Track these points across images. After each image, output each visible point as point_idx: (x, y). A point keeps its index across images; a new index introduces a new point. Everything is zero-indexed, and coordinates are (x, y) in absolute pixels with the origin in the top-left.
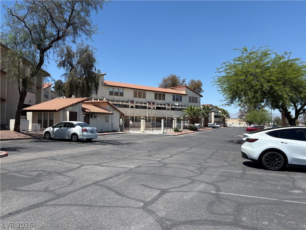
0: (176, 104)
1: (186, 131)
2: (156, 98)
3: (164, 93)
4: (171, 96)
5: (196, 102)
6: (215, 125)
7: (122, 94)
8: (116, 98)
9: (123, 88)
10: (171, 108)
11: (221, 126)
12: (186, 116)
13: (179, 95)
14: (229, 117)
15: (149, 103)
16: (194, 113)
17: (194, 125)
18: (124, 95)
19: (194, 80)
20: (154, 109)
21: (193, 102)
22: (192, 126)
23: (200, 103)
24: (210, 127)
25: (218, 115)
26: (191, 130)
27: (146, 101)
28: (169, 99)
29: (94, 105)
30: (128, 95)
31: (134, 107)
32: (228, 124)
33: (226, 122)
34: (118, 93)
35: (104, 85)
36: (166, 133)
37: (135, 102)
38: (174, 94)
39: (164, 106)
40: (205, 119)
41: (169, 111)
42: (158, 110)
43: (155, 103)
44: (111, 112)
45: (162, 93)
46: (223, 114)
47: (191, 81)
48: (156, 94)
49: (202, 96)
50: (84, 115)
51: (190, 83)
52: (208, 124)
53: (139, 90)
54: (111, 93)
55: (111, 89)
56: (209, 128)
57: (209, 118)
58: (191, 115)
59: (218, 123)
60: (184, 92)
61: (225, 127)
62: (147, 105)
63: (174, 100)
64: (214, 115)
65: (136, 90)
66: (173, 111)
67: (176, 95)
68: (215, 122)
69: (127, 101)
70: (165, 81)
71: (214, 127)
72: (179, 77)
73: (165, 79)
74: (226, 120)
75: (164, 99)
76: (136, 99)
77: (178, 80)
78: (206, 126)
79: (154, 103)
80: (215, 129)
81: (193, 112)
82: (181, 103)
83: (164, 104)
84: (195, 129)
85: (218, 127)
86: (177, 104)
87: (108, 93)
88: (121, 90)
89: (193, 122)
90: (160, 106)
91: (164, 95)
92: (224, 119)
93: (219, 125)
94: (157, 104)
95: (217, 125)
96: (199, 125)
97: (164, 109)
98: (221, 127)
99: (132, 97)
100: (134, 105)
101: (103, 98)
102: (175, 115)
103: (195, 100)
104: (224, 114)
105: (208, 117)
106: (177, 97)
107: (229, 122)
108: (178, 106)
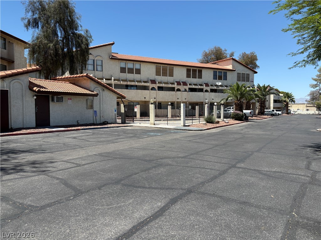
0: (217, 84)
1: (227, 121)
2: (188, 76)
3: (201, 69)
4: (211, 73)
5: (248, 80)
6: (275, 112)
7: (138, 71)
8: (130, 76)
9: (139, 63)
10: (211, 89)
11: (282, 113)
12: (229, 98)
13: (223, 71)
14: (294, 102)
15: (179, 83)
16: (242, 95)
17: (243, 112)
18: (142, 72)
19: (247, 53)
20: (185, 90)
21: (243, 80)
22: (238, 114)
23: (253, 82)
24: (267, 115)
25: (279, 99)
26: (236, 120)
27: (174, 81)
28: (207, 76)
29: (70, 83)
30: (148, 72)
31: (157, 88)
32: (292, 110)
33: (289, 108)
34: (133, 69)
35: (112, 58)
36: (188, 126)
37: (157, 82)
38: (216, 70)
39: (200, 87)
40: (261, 104)
41: (207, 93)
42: (191, 93)
43: (187, 83)
44: (95, 93)
45: (197, 69)
46: (285, 97)
47: (241, 55)
48: (188, 71)
49: (256, 73)
50: (35, 98)
51: (240, 57)
52: (264, 111)
53: (163, 65)
54: (123, 70)
55: (123, 65)
56: (266, 117)
57: (267, 103)
58: (237, 97)
59: (278, 109)
60: (230, 67)
61: (288, 114)
62: (175, 86)
63: (215, 78)
64: (274, 100)
65: (160, 65)
66: (213, 94)
67: (218, 71)
68: (274, 108)
69: (146, 80)
70: (206, 55)
71: (273, 115)
72: (226, 51)
73: (206, 53)
74: (289, 105)
75: (200, 77)
76: (159, 78)
77: (225, 55)
78: (262, 113)
79: (185, 84)
80: (274, 118)
81: (239, 92)
82: (225, 82)
83: (200, 84)
84: (243, 118)
85: (279, 114)
86: (220, 84)
87: (119, 70)
88: (137, 66)
89: (240, 107)
90: (194, 87)
91: (200, 72)
92: (287, 104)
93: (280, 112)
94: (190, 84)
95: (277, 112)
96: (250, 112)
97: (201, 90)
98: (283, 115)
99: (153, 76)
100: (156, 86)
101: (112, 77)
102: (216, 98)
103: (246, 78)
104: (287, 98)
105: (264, 101)
106: (221, 74)
107: (293, 108)
108: (221, 86)
